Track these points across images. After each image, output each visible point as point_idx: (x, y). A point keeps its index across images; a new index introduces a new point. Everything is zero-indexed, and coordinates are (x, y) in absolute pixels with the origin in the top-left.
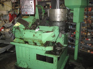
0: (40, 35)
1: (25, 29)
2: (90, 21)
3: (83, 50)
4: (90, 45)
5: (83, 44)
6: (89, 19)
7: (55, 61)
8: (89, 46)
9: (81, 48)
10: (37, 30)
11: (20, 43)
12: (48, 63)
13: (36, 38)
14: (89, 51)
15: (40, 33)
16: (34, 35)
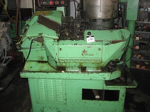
0: (99, 49)
1: (58, 40)
4: (139, 56)
7: (123, 96)
10: (90, 40)
11: (47, 72)
12: (108, 102)
13: (88, 56)
14: (138, 66)
15: (100, 46)
16: (84, 51)
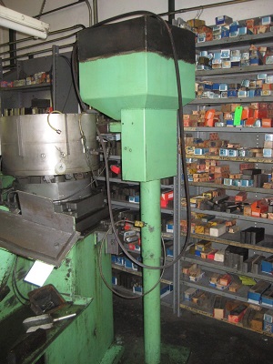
2: (218, 170)
3: (194, 311)
4: (224, 282)
5: (192, 279)
6: (213, 164)
8: (219, 287)
9: (187, 296)
14: (219, 313)
